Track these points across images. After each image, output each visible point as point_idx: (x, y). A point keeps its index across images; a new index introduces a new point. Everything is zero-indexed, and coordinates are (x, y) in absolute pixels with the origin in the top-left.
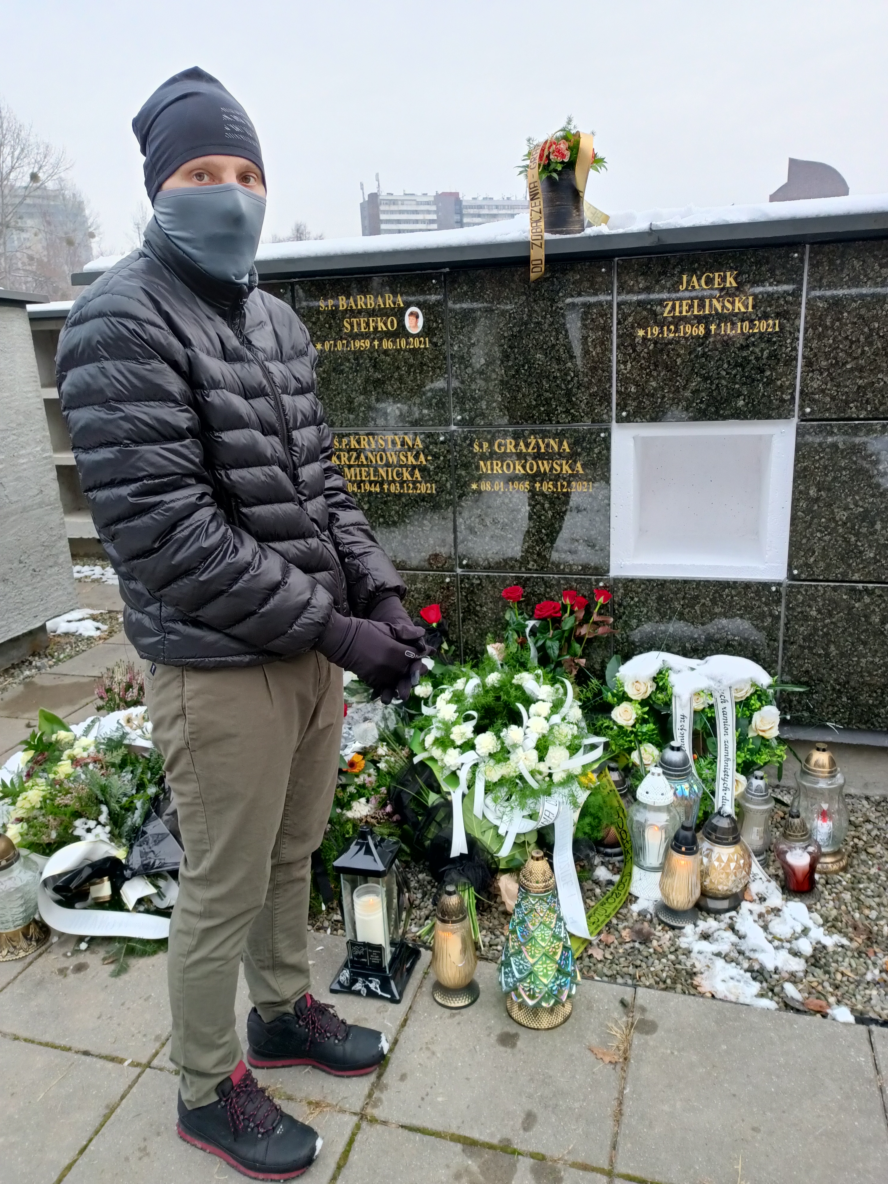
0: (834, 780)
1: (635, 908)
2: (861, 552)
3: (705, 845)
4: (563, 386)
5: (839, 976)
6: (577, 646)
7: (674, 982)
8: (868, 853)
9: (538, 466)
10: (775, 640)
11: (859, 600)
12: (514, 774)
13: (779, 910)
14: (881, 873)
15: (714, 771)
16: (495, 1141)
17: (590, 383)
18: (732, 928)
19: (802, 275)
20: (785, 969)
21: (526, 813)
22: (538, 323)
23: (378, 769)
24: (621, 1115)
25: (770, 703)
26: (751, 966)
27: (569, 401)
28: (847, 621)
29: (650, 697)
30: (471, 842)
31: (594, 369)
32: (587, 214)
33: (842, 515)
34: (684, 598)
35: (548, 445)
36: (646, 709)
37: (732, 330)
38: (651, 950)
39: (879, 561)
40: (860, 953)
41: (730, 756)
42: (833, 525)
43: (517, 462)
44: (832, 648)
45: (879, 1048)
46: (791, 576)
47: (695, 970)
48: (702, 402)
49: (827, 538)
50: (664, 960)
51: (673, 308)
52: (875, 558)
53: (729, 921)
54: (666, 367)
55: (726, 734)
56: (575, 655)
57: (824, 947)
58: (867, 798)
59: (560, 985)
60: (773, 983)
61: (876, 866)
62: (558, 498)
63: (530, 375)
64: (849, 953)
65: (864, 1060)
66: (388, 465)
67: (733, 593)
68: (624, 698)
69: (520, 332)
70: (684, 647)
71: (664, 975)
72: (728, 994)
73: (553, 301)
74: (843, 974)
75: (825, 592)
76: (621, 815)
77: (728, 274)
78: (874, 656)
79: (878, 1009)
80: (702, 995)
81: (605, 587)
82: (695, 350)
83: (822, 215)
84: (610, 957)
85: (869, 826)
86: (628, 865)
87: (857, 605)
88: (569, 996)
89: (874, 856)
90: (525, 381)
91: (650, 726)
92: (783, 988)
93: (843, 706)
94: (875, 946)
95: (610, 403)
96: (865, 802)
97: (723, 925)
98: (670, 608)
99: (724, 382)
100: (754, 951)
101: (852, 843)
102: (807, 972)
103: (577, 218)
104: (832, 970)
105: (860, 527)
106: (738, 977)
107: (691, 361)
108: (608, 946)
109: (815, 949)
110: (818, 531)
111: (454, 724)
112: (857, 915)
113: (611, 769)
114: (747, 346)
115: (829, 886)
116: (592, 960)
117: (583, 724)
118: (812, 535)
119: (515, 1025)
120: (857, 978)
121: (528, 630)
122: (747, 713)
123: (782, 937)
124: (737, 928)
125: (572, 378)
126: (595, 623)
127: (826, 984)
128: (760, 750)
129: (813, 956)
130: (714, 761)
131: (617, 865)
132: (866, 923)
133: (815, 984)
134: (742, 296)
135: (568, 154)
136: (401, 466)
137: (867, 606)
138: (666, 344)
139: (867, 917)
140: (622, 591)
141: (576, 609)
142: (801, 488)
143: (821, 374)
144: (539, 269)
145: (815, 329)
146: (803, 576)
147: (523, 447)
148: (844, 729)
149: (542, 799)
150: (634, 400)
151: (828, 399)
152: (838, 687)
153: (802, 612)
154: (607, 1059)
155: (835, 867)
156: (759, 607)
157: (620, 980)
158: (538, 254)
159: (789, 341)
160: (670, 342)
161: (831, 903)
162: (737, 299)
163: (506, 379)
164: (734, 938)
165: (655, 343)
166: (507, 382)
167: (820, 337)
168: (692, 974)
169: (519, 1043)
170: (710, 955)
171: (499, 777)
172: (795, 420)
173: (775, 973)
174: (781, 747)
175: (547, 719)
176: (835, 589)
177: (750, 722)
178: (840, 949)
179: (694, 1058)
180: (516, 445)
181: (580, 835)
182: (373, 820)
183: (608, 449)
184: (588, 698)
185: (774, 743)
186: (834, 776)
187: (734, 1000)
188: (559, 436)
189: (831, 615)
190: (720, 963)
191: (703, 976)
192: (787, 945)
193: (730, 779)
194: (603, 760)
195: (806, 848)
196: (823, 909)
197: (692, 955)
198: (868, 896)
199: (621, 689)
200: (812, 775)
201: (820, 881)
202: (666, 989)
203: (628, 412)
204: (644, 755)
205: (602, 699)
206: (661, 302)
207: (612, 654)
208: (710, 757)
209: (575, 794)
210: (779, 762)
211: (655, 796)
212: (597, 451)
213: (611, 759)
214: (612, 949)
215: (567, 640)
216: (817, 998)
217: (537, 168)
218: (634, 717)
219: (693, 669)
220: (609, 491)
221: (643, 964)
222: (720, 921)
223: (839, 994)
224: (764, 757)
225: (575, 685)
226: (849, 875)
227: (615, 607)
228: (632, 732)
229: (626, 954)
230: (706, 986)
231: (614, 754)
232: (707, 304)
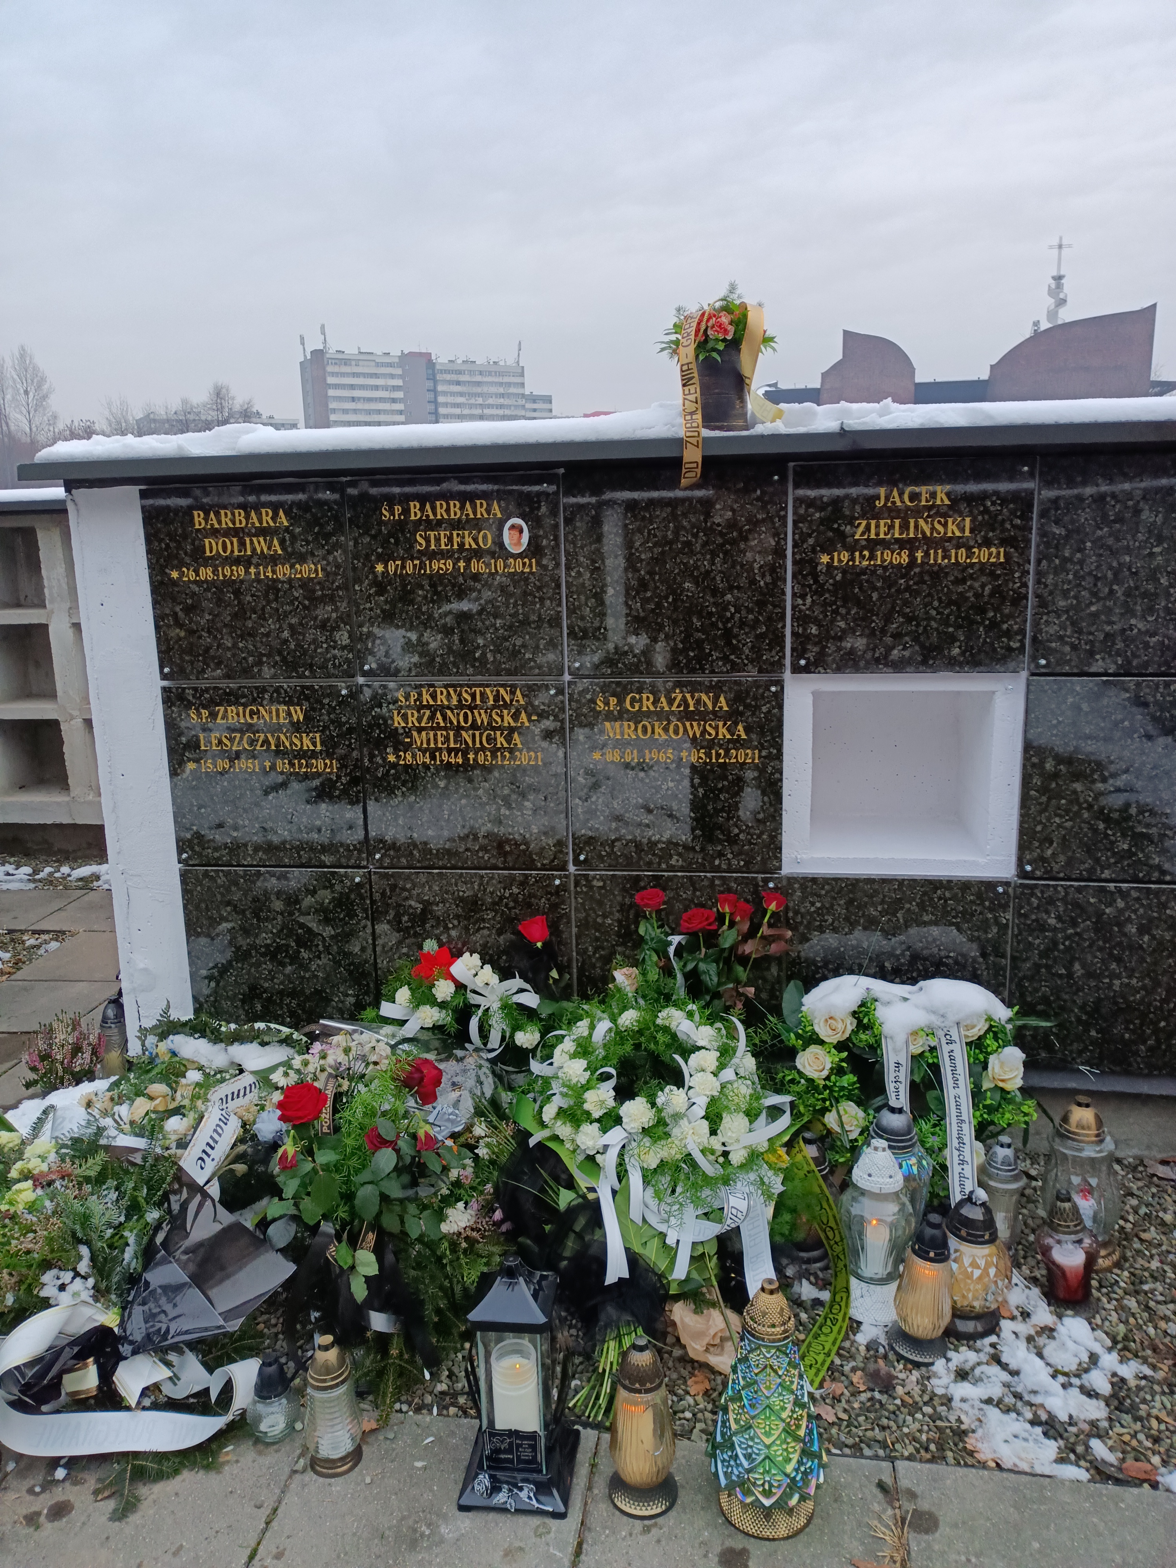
0: (1103, 1145)
1: (862, 1339)
2: (1112, 843)
3: (954, 1245)
4: (720, 625)
5: (1154, 1424)
6: (740, 969)
7: (941, 1448)
8: (1141, 1239)
9: (685, 730)
10: (1002, 957)
11: (1110, 905)
12: (679, 1157)
13: (1052, 1330)
14: (1166, 1268)
15: (945, 1138)
17: (756, 620)
18: (996, 1359)
20: (1082, 1417)
21: (700, 1212)
22: (688, 544)
23: (476, 1158)
25: (1007, 1043)
26: (1035, 1415)
27: (729, 643)
28: (1096, 931)
29: (849, 1039)
30: (633, 1259)
31: (761, 604)
32: (750, 406)
34: (883, 902)
35: (698, 702)
36: (845, 1054)
37: (943, 559)
38: (898, 1402)
39: (1135, 854)
41: (965, 1116)
42: (1076, 808)
43: (657, 724)
44: (1077, 966)
46: (1021, 874)
47: (963, 1427)
48: (905, 649)
49: (1069, 824)
50: (919, 1416)
51: (868, 528)
52: (1130, 850)
53: (992, 1351)
54: (858, 603)
55: (956, 1086)
56: (738, 982)
57: (1123, 1381)
58: (1119, 1161)
59: (805, 1473)
60: (1072, 1440)
61: (1156, 1258)
62: (712, 771)
63: (675, 610)
64: (1156, 1388)
66: (474, 726)
67: (947, 894)
68: (812, 1039)
69: (663, 553)
70: (882, 967)
71: (924, 1437)
72: (1017, 1461)
73: (708, 515)
75: (1067, 894)
76: (825, 1205)
77: (939, 488)
78: (1130, 977)
80: (983, 1465)
81: (776, 888)
82: (897, 582)
83: (1062, 421)
84: (845, 1417)
85: (1134, 1202)
86: (841, 1277)
87: (1107, 911)
88: (818, 1487)
89: (1150, 1243)
90: (669, 618)
91: (849, 1079)
92: (1087, 1447)
93: (1092, 1042)
95: (783, 648)
96: (1116, 1167)
97: (984, 1357)
98: (863, 915)
99: (934, 624)
100: (1035, 1392)
101: (1118, 1228)
102: (1110, 1419)
103: (740, 411)
104: (1142, 1413)
105: (1110, 811)
106: (1025, 1435)
107: (892, 596)
108: (837, 1399)
109: (1113, 1386)
110: (1056, 815)
111: (586, 1087)
112: (1152, 1331)
113: (808, 1142)
114: (963, 580)
115: (1104, 1290)
116: (822, 1423)
117: (756, 1080)
118: (1048, 819)
119: (740, 1536)
121: (671, 950)
122: (981, 1057)
123: (1066, 1370)
124: (1004, 1359)
125: (733, 615)
126: (763, 937)
127: (1141, 1437)
128: (1000, 1105)
129: (1113, 1395)
130: (940, 1124)
131: (821, 1274)
132: (1167, 1340)
133: (1126, 1438)
134: (956, 515)
135: (731, 329)
136: (494, 729)
137: (1121, 911)
138: (859, 575)
139: (1166, 1333)
140: (799, 894)
141: (739, 918)
142: (1035, 760)
143: (1059, 617)
145: (1049, 561)
146: (1038, 874)
147: (665, 704)
148: (1099, 1072)
149: (723, 1191)
150: (815, 644)
151: (1067, 649)
152: (1084, 1017)
153: (1037, 921)
155: (1109, 1263)
156: (981, 913)
157: (867, 1452)
158: (693, 456)
159: (1017, 575)
160: (864, 571)
161: (1114, 1314)
162: (950, 520)
163: (642, 614)
164: (1005, 1376)
165: (844, 572)
166: (644, 619)
167: (1057, 571)
168: (961, 1434)
169: (751, 1565)
170: (978, 1404)
171: (658, 1161)
172: (1024, 674)
173: (1070, 1424)
174: (1029, 1102)
175: (715, 1074)
176: (1078, 890)
177: (986, 1069)
178: (1143, 1382)
180: (656, 702)
181: (778, 1239)
182: (474, 1234)
183: (781, 707)
184: (764, 1042)
185: (1019, 1097)
186: (1102, 1141)
187: (1027, 1469)
188: (716, 689)
189: (1074, 924)
190: (993, 1413)
191: (977, 1435)
192: (1075, 1381)
193: (967, 1150)
194: (794, 1129)
195: (1080, 1242)
196: (1107, 1323)
197: (953, 1404)
198: (1158, 1302)
199: (809, 1028)
200: (1073, 1140)
201: (1094, 1283)
202: (933, 1460)
203: (808, 659)
204: (844, 1119)
205: (782, 1041)
206: (851, 521)
207: (789, 979)
208: (934, 1118)
209: (766, 1180)
210: (1026, 1123)
211: (881, 1180)
212: (764, 709)
213: (806, 1127)
214: (844, 1403)
215: (727, 962)
216: (1137, 1460)
217: (693, 346)
218: (828, 1066)
219: (906, 999)
220: (781, 761)
221: (892, 1423)
222: (978, 1351)
223: (1162, 1450)
224: (1008, 1115)
225: (747, 1024)
226: (1126, 1273)
227: (791, 914)
228: (825, 1087)
229: (865, 1409)
230: (985, 1453)
231: (806, 1119)
232: (912, 525)
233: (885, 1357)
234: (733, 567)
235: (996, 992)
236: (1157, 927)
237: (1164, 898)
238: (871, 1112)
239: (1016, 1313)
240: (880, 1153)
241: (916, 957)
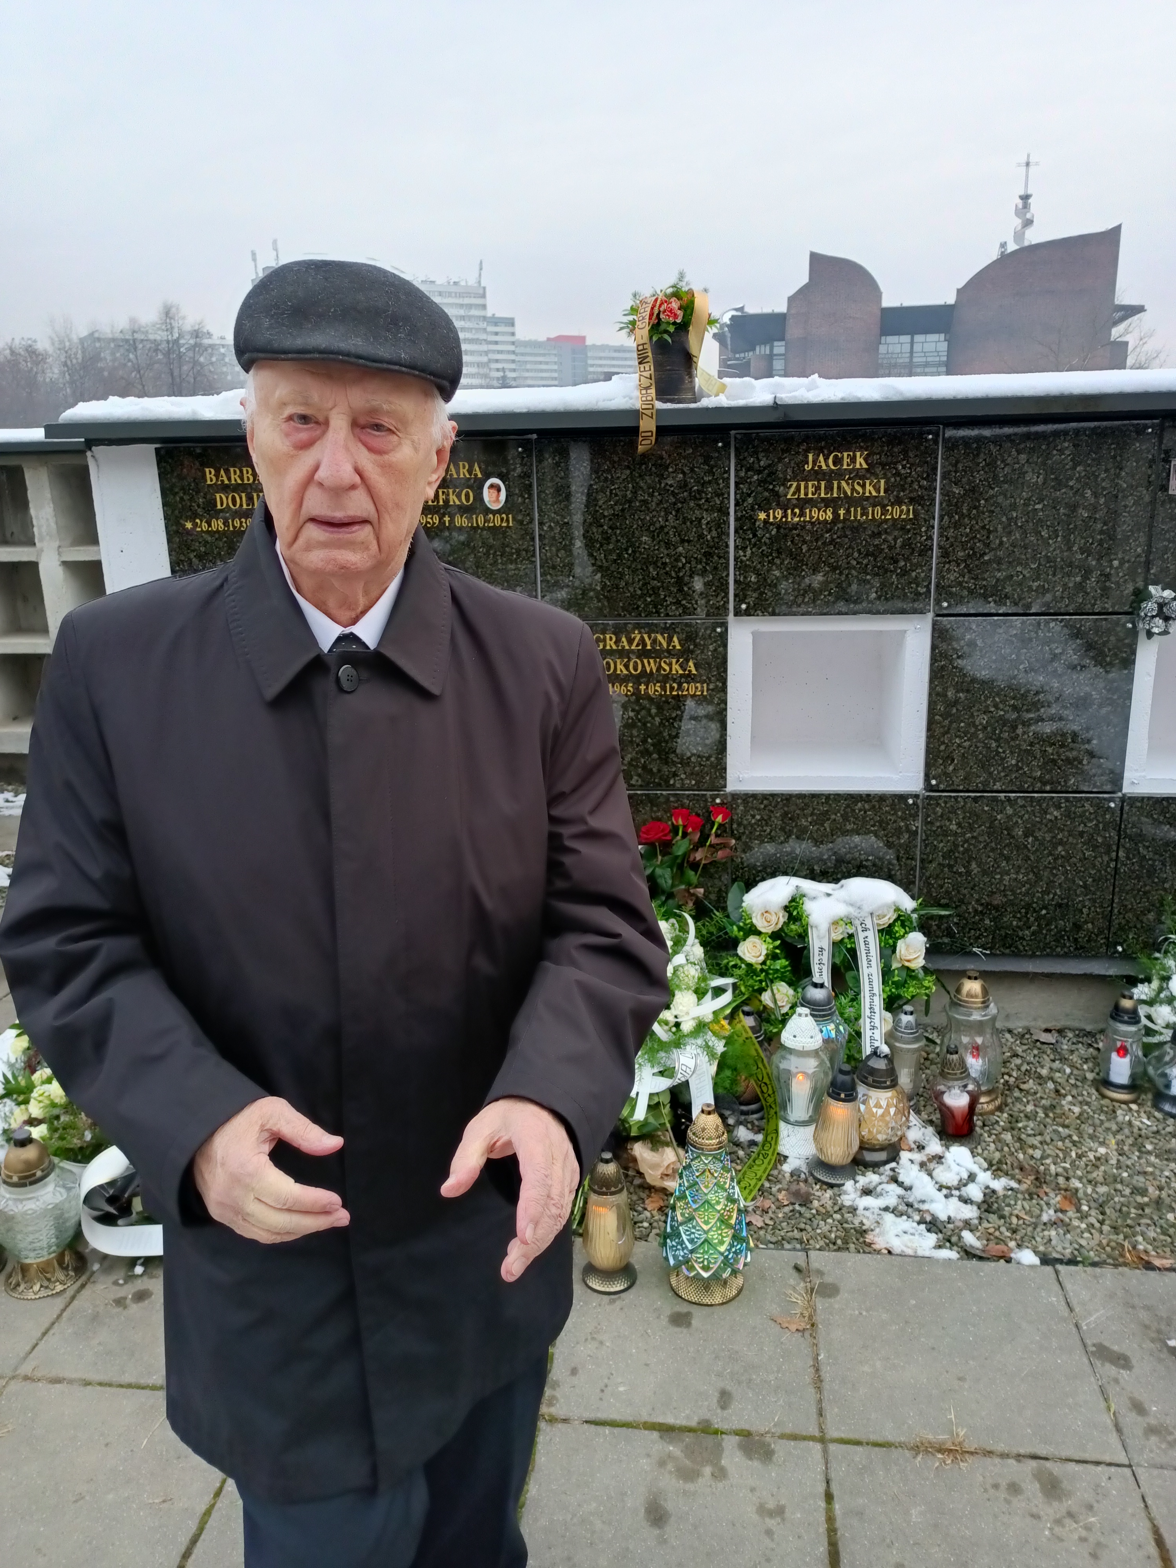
0: (988, 1010)
1: (787, 1168)
2: (1003, 759)
3: (861, 1089)
4: (673, 574)
5: (1014, 1220)
6: (691, 873)
7: (846, 1242)
8: (1021, 1090)
9: (643, 665)
10: (912, 859)
11: (1001, 812)
13: (941, 1157)
14: (1038, 1110)
15: (859, 1009)
16: (693, 1423)
17: (705, 570)
18: (894, 1180)
19: (936, 458)
20: (958, 1217)
21: (656, 1070)
22: (645, 502)
24: (821, 1381)
25: (913, 929)
26: (922, 1217)
27: (681, 590)
28: (989, 834)
29: (781, 929)
31: (708, 555)
32: (698, 381)
33: (983, 719)
34: (812, 814)
35: (655, 641)
36: (778, 942)
37: (862, 516)
38: (814, 1211)
39: (1021, 768)
40: (1030, 1195)
41: (876, 991)
42: (973, 730)
43: (618, 661)
44: (974, 865)
45: (1068, 1286)
46: (928, 787)
47: (864, 1228)
48: (830, 594)
49: (967, 744)
50: (830, 1221)
51: (798, 489)
52: (1017, 765)
53: (891, 1173)
54: (791, 555)
55: (869, 966)
56: (689, 884)
57: (994, 1192)
58: (1010, 1031)
59: (735, 1253)
60: (949, 1233)
61: (1032, 1103)
62: (667, 702)
63: (635, 560)
64: (1019, 1196)
65: (1055, 1299)
67: (867, 806)
68: (753, 931)
69: (623, 510)
70: (812, 870)
71: (833, 1236)
72: (905, 1249)
73: (662, 477)
74: (1017, 1217)
75: (966, 803)
76: (760, 1065)
77: (858, 454)
78: (1017, 873)
79: (1059, 1249)
80: (878, 1252)
81: (722, 803)
82: (822, 536)
83: (959, 397)
84: (771, 1223)
85: (1018, 1061)
86: (772, 1122)
87: (999, 817)
88: (745, 1265)
89: (1028, 1092)
90: (629, 568)
91: (782, 963)
92: (960, 1238)
93: (986, 930)
94: (1044, 1186)
95: (727, 594)
96: (1008, 1036)
97: (884, 1178)
98: (796, 825)
100: (923, 1202)
101: (1002, 1081)
102: (981, 1218)
103: (689, 386)
104: (1007, 1214)
105: (1001, 732)
106: (912, 1231)
107: (819, 548)
108: (765, 1211)
109: (985, 1195)
110: (956, 736)
112: (1021, 1156)
113: (747, 1014)
114: (879, 534)
115: (987, 1128)
116: (752, 1227)
117: (704, 965)
118: (950, 740)
119: (683, 1303)
120: (1034, 1220)
122: (891, 941)
123: (949, 1185)
124: (900, 1179)
125: (684, 565)
126: (711, 846)
127: (1003, 1229)
128: (906, 982)
129: (984, 1202)
130: (856, 999)
131: (756, 1123)
132: (1032, 1163)
133: (991, 1230)
134: (872, 478)
135: (680, 313)
137: (1009, 817)
138: (791, 530)
139: (1032, 1157)
140: (741, 808)
141: (690, 830)
142: (938, 689)
143: (958, 565)
144: (649, 442)
145: (951, 517)
146: (942, 787)
147: (625, 644)
148: (992, 955)
149: (675, 1053)
150: (755, 590)
151: (968, 594)
152: (980, 909)
153: (941, 827)
154: (793, 1328)
155: (991, 1107)
156: (895, 822)
157: (787, 1246)
158: (648, 425)
159: (923, 529)
160: (795, 527)
161: (992, 1145)
162: (868, 482)
163: (606, 564)
164: (900, 1191)
165: (779, 527)
166: (608, 569)
167: (957, 525)
168: (863, 1232)
169: (694, 1322)
170: (877, 1211)
172: (930, 616)
173: (949, 1223)
174: (928, 978)
176: (975, 800)
177: (894, 951)
178: (1010, 1193)
179: (885, 1316)
180: (617, 642)
181: (720, 1091)
183: (725, 646)
184: (711, 934)
185: (921, 974)
186: (987, 1007)
187: (913, 1254)
188: (669, 630)
189: (972, 830)
190: (889, 1217)
191: (874, 1233)
192: (956, 1193)
193: (877, 1016)
194: (734, 1005)
195: (965, 1086)
196: (986, 1152)
197: (858, 1212)
198: (1029, 1135)
199: (748, 921)
200: (964, 1007)
201: (979, 1123)
202: (839, 1249)
203: (748, 604)
204: (777, 996)
205: (726, 933)
206: (784, 483)
207: (734, 881)
208: (851, 994)
209: (710, 1044)
210: (927, 995)
211: (804, 1040)
212: (711, 648)
213: (744, 1003)
214: (770, 1214)
215: (681, 867)
216: (997, 1244)
217: (647, 328)
218: (764, 952)
219: (829, 895)
220: (726, 693)
221: (808, 1227)
222: (880, 1174)
223: (1018, 1237)
224: (911, 989)
225: (696, 919)
226: (1005, 1115)
227: (735, 826)
228: (762, 970)
229: (787, 1218)
230: (880, 1243)
231: (746, 997)
232: (835, 486)
233: (806, 1181)
234: (684, 523)
235: (907, 890)
236: (1040, 829)
237: (1044, 805)
238: (800, 990)
239: (913, 1146)
240: (803, 1018)
241: (840, 861)
